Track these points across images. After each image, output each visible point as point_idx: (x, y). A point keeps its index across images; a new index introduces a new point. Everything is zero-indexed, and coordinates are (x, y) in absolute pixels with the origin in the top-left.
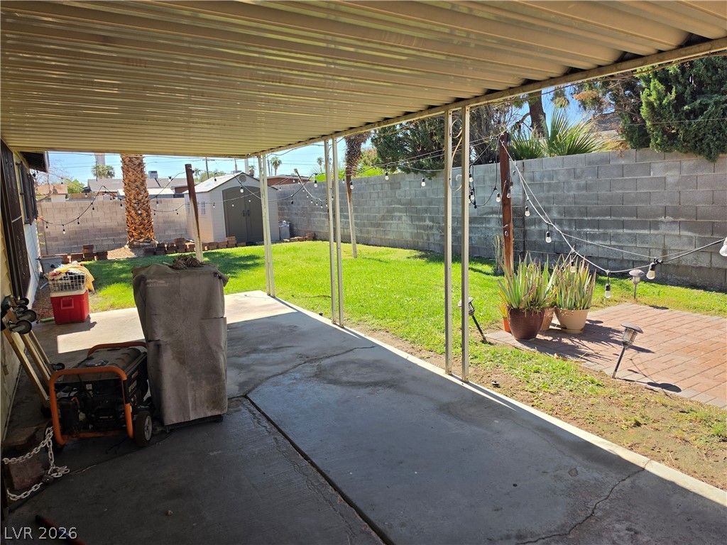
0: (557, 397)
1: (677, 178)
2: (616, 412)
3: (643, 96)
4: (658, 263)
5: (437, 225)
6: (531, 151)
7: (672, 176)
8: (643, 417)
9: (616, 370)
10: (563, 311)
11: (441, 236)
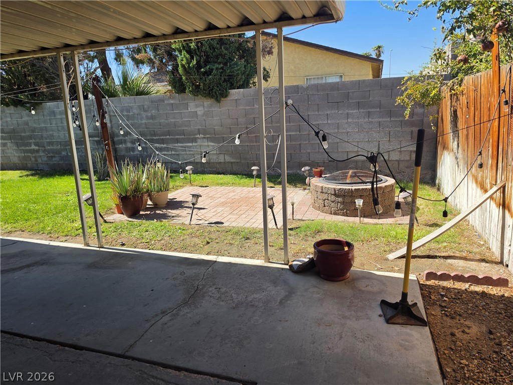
0: (162, 242)
1: (203, 112)
2: (196, 240)
3: (179, 60)
4: (207, 153)
5: (43, 148)
6: (111, 93)
7: (200, 111)
8: (210, 239)
9: (191, 220)
10: (154, 194)
11: (48, 157)
